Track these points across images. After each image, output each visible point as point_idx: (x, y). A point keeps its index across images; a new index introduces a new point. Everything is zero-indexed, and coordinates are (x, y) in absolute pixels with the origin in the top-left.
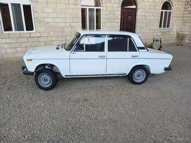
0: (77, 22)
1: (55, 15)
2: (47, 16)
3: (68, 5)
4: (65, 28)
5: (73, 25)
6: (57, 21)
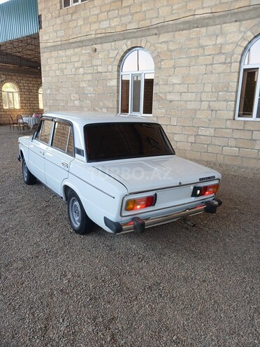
0: (225, 100)
1: (183, 88)
2: (171, 89)
3: (210, 67)
4: (198, 113)
5: (215, 105)
6: (185, 99)
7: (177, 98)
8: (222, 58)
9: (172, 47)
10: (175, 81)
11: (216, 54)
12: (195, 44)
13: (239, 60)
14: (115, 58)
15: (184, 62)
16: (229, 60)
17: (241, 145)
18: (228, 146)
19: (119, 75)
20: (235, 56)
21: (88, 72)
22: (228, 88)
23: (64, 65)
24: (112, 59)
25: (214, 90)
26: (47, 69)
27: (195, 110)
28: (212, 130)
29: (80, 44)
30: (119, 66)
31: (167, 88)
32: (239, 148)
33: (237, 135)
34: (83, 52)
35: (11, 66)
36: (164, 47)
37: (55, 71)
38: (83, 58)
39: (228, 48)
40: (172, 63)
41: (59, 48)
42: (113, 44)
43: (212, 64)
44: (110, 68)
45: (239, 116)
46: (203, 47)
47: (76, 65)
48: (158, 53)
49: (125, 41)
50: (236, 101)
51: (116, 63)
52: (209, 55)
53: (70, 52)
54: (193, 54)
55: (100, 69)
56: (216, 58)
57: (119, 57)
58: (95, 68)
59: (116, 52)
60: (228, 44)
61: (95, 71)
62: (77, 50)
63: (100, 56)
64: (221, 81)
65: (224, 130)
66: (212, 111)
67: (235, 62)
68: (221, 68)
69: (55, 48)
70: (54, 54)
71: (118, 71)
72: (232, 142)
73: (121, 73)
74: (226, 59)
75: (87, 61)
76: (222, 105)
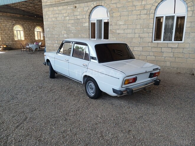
7: (122, 32)
8: (145, 12)
9: (119, 6)
10: (121, 23)
11: (141, 10)
12: (131, 4)
13: (154, 13)
14: (87, 11)
15: (126, 13)
16: (148, 13)
17: (156, 55)
18: (149, 56)
19: (89, 20)
20: (152, 11)
21: (72, 19)
22: (149, 27)
23: (57, 15)
24: (86, 12)
25: (141, 28)
26: (47, 17)
27: (132, 38)
28: (141, 48)
29: (67, 4)
30: (89, 16)
31: (117, 27)
32: (155, 56)
33: (154, 50)
34: (69, 8)
35: (18, 16)
36: (115, 5)
37: (52, 18)
38: (68, 11)
39: (148, 7)
40: (119, 14)
41: (54, 6)
42: (86, 4)
43: (140, 15)
44: (84, 16)
45: (154, 41)
46: (135, 6)
47: (64, 15)
48: (111, 9)
49: (93, 2)
50: (153, 33)
51: (88, 14)
52: (139, 10)
53: (60, 8)
54: (130, 10)
55: (78, 17)
56: (142, 11)
57: (89, 11)
58: (76, 16)
59: (88, 8)
60: (148, 4)
61: (76, 18)
62: (64, 7)
63: (78, 10)
64: (145, 23)
65: (147, 48)
66: (141, 38)
67: (152, 13)
68: (144, 17)
69: (51, 5)
70: (51, 9)
71: (89, 18)
72: (151, 54)
73: (91, 19)
74: (147, 12)
75: (71, 13)
76: (146, 35)
